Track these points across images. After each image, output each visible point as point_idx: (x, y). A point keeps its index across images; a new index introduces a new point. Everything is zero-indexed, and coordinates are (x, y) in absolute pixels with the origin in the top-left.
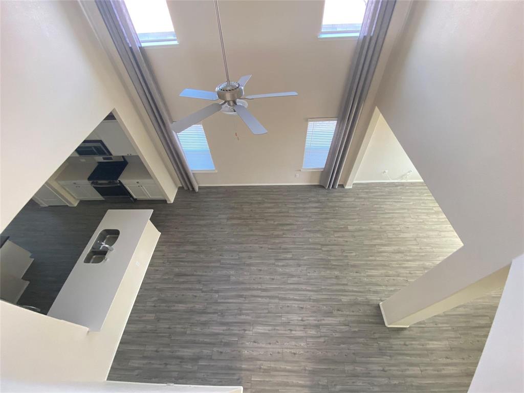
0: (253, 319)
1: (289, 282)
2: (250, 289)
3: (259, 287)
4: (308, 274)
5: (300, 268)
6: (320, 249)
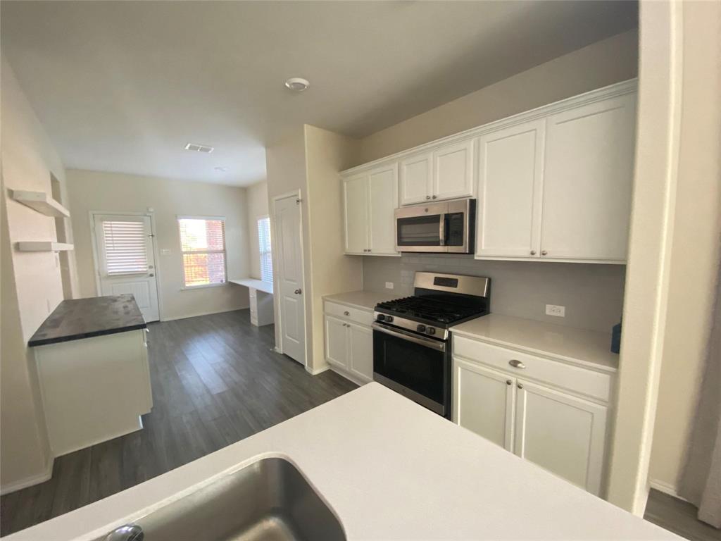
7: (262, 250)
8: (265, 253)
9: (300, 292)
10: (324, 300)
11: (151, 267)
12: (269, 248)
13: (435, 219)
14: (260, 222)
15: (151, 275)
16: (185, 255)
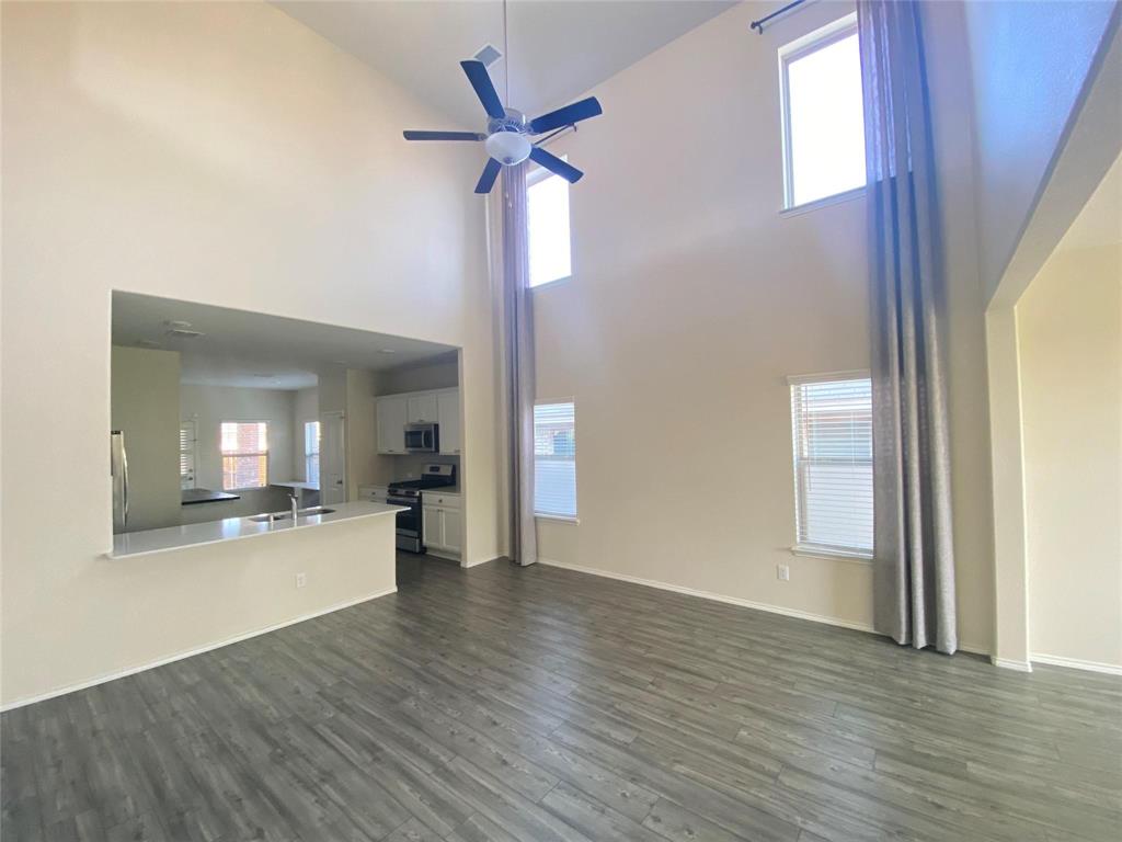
0: (319, 825)
1: (547, 801)
2: (414, 748)
3: (442, 758)
4: (649, 823)
5: (631, 786)
6: (775, 777)
7: (308, 452)
8: (312, 455)
9: (341, 482)
10: (359, 487)
11: (191, 471)
12: (317, 450)
13: (420, 433)
14: (307, 425)
15: (191, 479)
16: (225, 459)
